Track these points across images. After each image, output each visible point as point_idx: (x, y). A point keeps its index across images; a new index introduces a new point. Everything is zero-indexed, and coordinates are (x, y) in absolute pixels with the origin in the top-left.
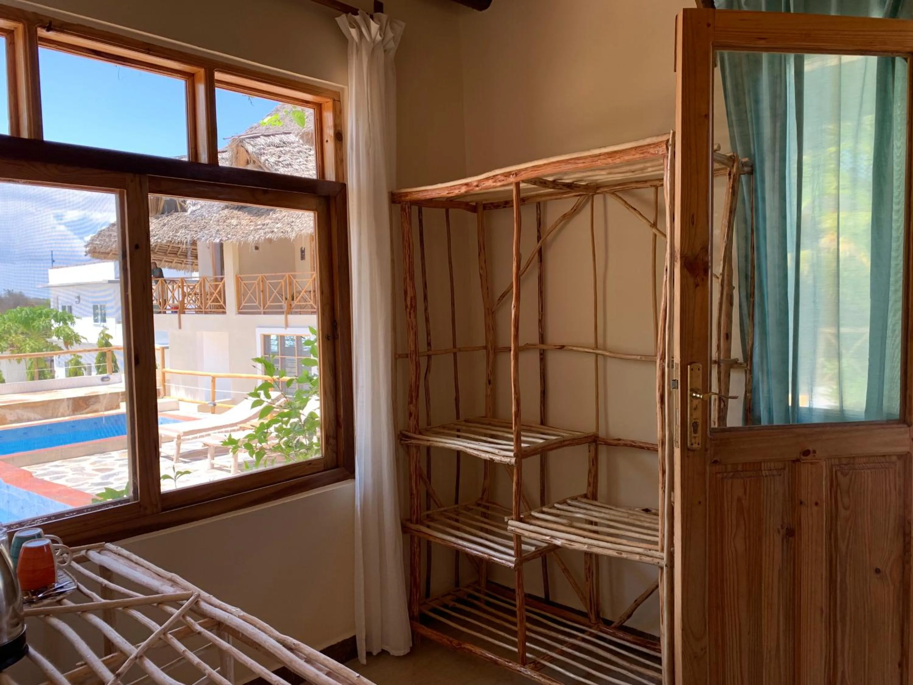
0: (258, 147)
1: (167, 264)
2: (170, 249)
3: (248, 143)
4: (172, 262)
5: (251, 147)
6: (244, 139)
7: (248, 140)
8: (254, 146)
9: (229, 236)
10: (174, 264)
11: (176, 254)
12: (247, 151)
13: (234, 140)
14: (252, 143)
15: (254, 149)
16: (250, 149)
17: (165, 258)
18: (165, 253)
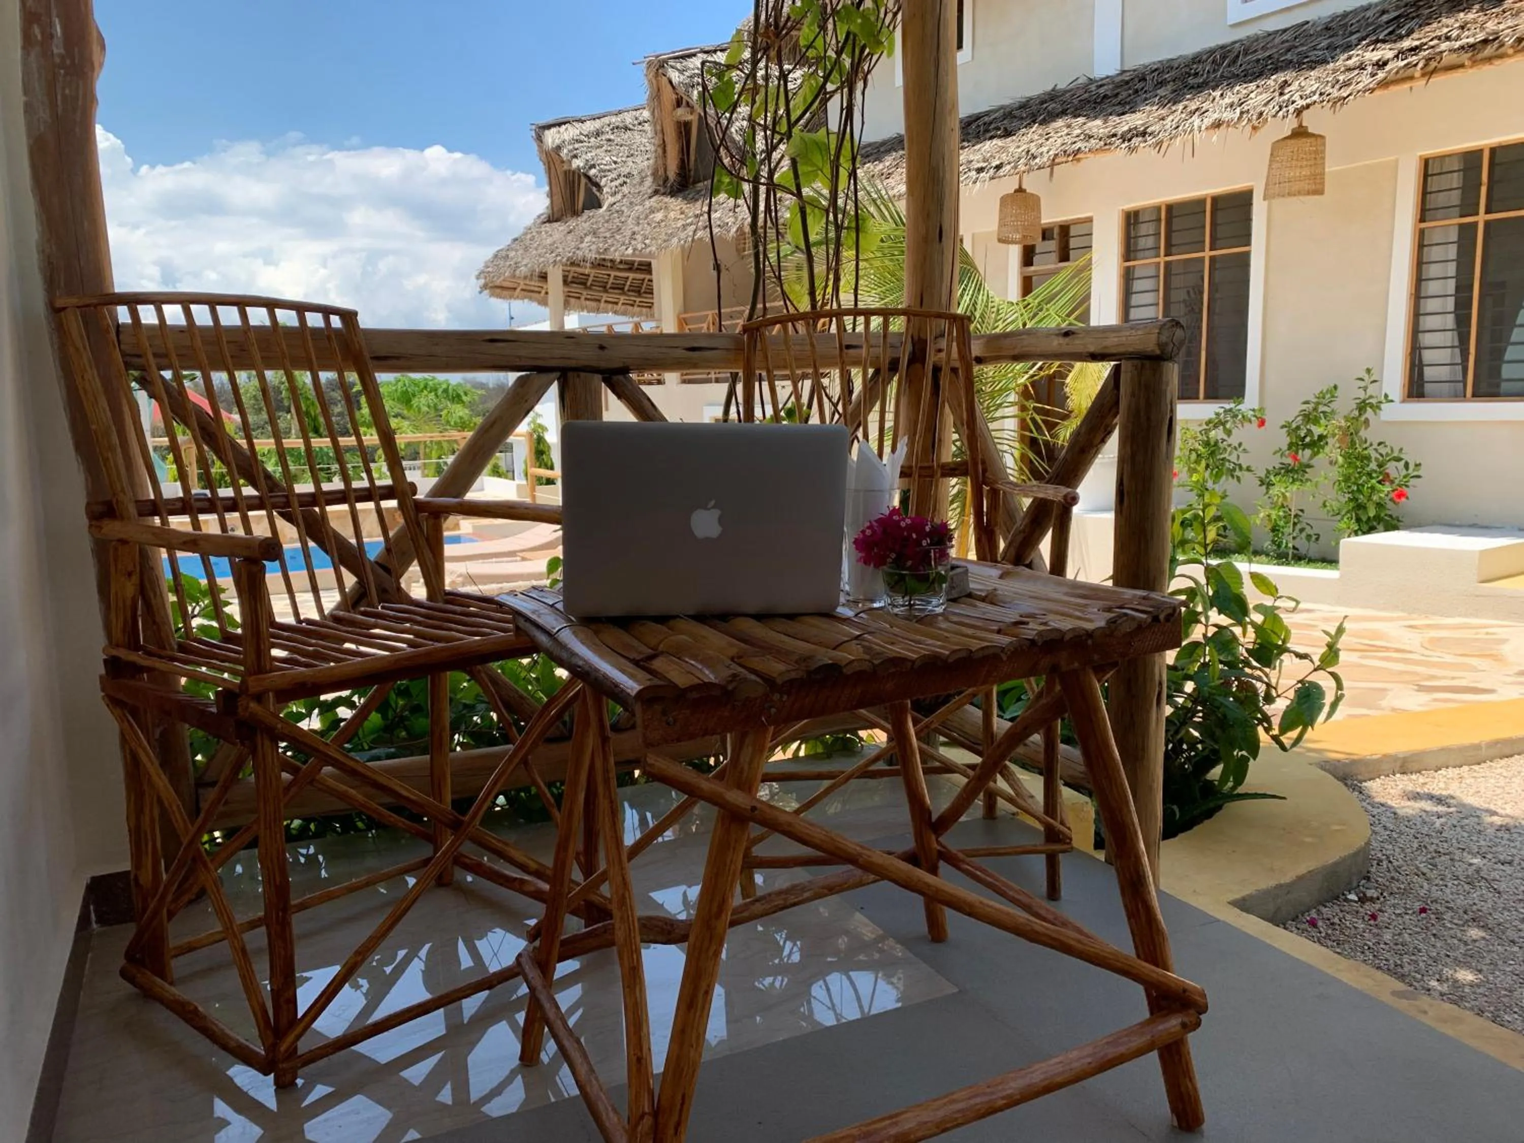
0: (687, 74)
1: (610, 306)
2: (611, 280)
3: (672, 67)
4: (616, 303)
5: (677, 74)
6: (665, 61)
7: (671, 63)
8: (681, 72)
9: (647, 242)
10: (619, 307)
11: (623, 289)
12: (671, 82)
13: (650, 64)
14: (678, 66)
15: (682, 77)
16: (675, 76)
17: (605, 297)
18: (605, 289)
